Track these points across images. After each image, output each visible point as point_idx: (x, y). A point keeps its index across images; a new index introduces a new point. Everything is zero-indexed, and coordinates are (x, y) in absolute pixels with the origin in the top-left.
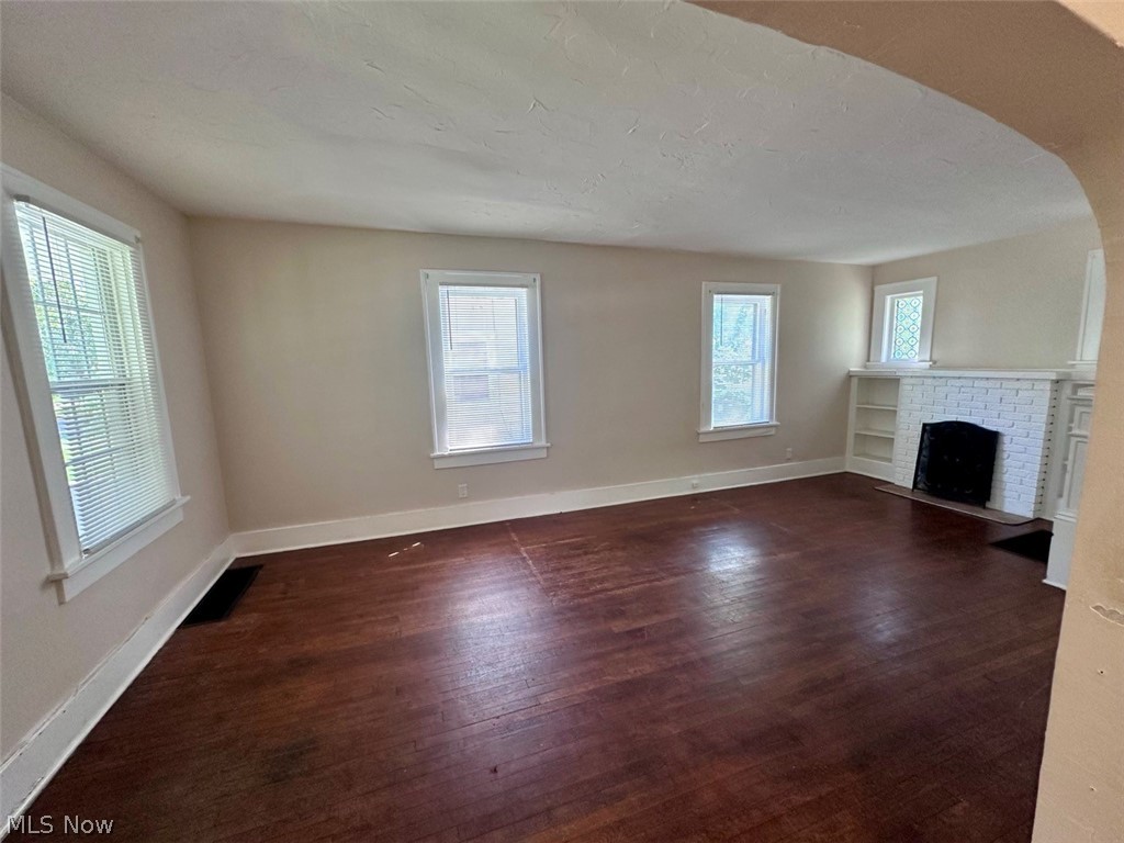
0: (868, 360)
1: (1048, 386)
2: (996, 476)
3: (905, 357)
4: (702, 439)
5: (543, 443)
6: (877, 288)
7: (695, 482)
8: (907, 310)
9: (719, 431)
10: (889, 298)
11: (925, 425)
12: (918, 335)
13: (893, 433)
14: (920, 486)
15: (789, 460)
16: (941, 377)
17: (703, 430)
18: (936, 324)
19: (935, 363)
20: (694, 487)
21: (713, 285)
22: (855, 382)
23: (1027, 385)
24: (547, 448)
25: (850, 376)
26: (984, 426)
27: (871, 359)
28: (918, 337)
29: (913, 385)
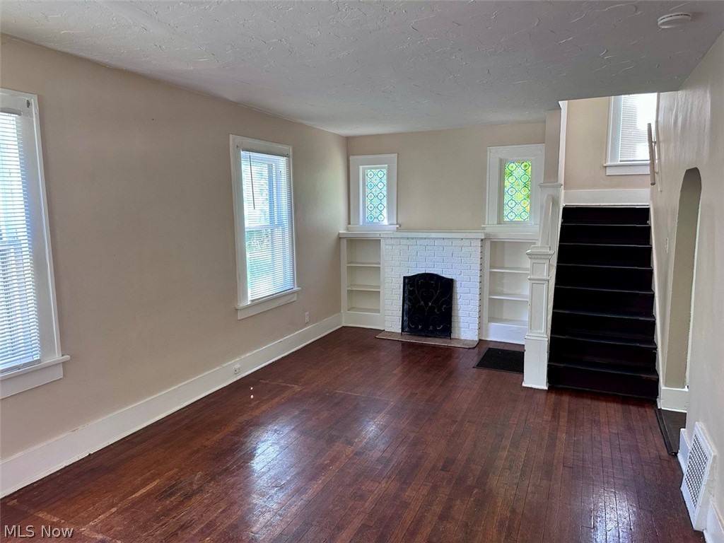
0: (349, 224)
1: (479, 243)
2: (454, 313)
3: (376, 221)
4: (240, 316)
5: (57, 357)
6: (351, 158)
7: (237, 366)
8: (376, 179)
9: (257, 303)
10: (361, 167)
11: (405, 278)
12: (385, 202)
13: (379, 287)
14: (406, 330)
15: (307, 324)
16: (413, 238)
17: (242, 305)
18: (399, 193)
19: (400, 226)
20: (236, 372)
21: (239, 139)
22: (344, 243)
23: (466, 243)
24: (64, 363)
25: (340, 238)
26: (443, 275)
27: (351, 223)
28: (385, 204)
29: (392, 245)
